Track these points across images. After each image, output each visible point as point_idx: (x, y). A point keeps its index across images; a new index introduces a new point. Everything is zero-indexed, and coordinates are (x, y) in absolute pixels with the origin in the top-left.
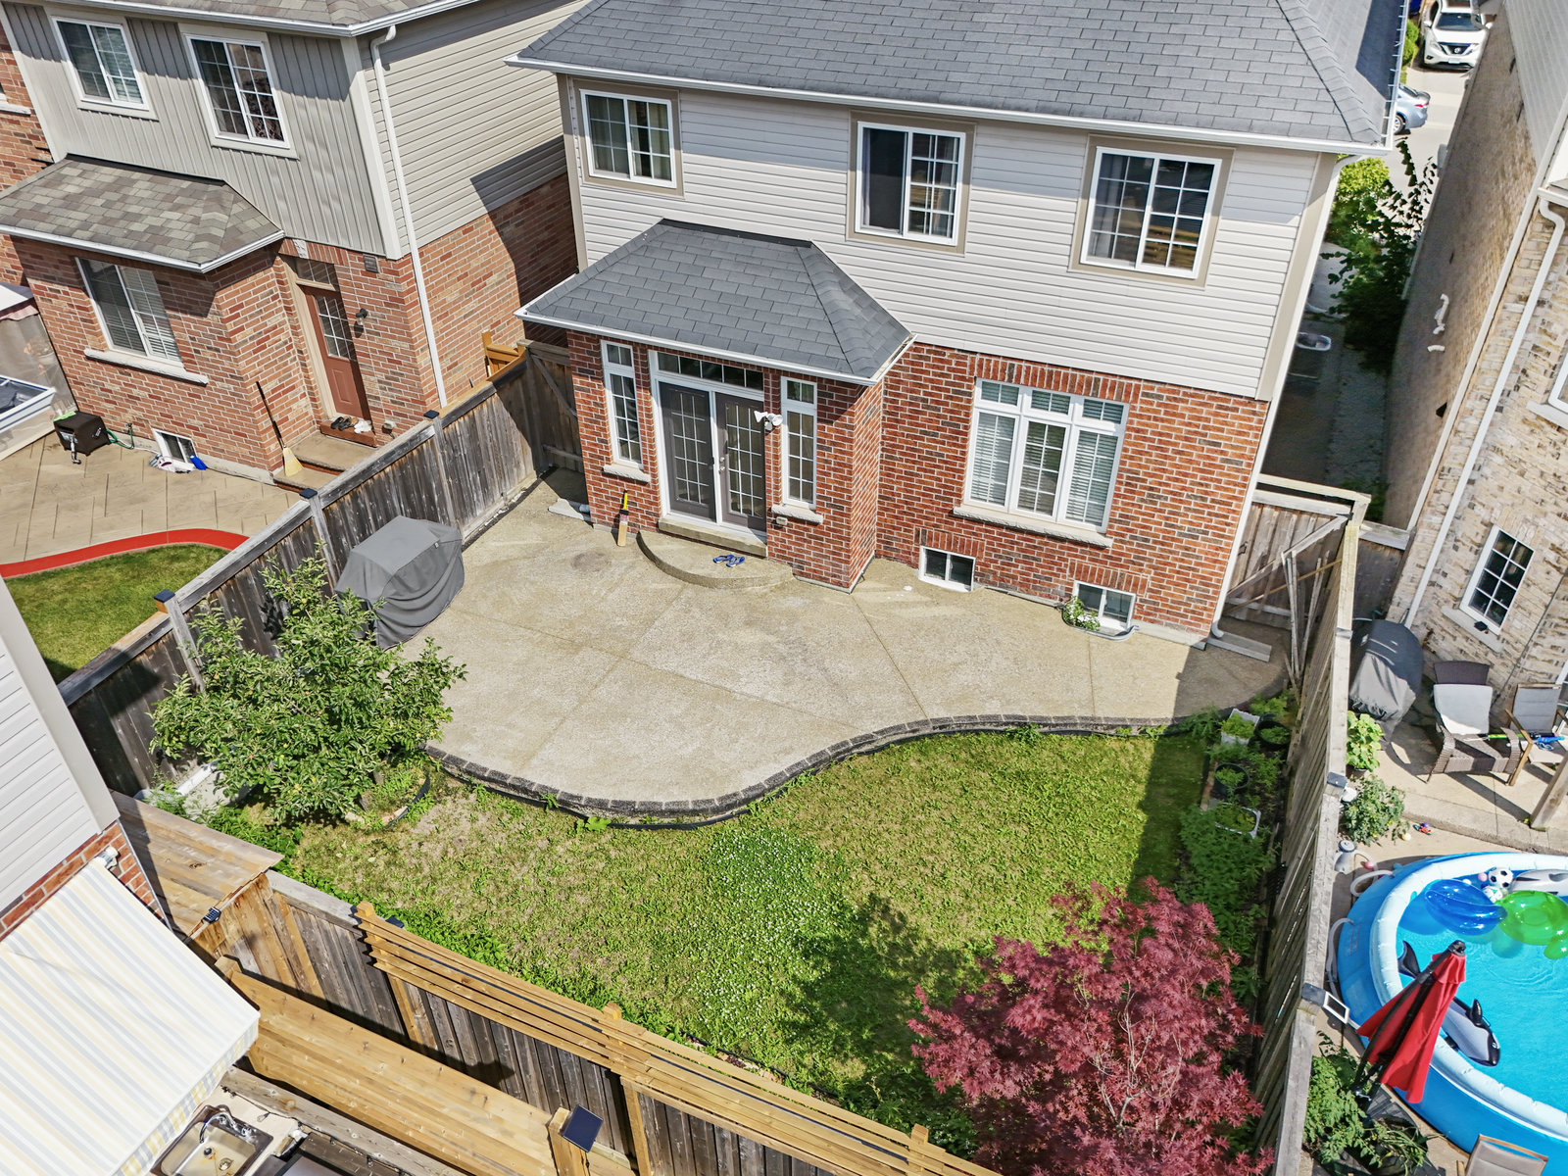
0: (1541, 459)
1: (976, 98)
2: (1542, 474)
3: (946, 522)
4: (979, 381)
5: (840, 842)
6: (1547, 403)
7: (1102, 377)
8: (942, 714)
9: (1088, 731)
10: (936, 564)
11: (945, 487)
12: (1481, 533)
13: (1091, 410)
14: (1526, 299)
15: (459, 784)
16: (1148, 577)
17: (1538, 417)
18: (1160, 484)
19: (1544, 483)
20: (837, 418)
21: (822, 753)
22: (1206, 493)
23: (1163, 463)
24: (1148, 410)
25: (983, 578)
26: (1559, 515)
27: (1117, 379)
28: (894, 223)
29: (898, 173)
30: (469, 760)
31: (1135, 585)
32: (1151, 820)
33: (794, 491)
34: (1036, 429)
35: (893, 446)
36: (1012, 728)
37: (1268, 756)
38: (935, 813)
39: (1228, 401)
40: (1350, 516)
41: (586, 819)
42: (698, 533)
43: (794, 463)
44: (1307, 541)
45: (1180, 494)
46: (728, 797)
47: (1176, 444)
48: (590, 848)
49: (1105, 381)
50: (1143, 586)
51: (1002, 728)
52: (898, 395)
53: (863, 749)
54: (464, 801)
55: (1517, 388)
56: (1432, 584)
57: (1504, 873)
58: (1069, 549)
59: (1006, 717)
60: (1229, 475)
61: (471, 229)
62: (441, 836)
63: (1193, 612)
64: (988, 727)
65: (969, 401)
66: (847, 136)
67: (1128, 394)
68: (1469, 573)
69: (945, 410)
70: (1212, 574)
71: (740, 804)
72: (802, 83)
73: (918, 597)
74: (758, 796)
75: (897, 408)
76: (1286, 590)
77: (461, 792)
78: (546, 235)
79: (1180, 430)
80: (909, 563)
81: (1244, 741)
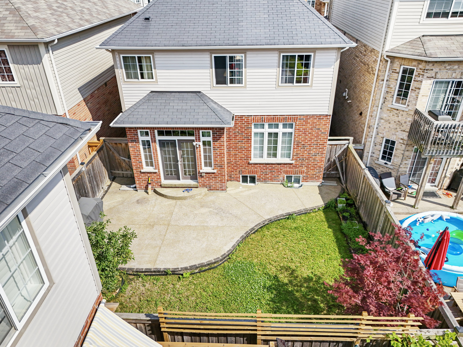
0: (394, 118)
1: (248, 44)
2: (395, 122)
3: (247, 166)
4: (253, 124)
5: (259, 259)
6: (392, 105)
7: (287, 116)
8: (269, 217)
9: (306, 213)
10: (245, 179)
11: (246, 156)
12: (382, 140)
13: (285, 126)
14: (384, 80)
15: (133, 277)
16: (305, 169)
17: (391, 108)
18: (305, 143)
19: (396, 124)
20: (219, 140)
21: (243, 236)
22: (318, 143)
23: (306, 137)
24: (300, 123)
25: (259, 180)
26: (401, 131)
27: (292, 116)
28: (225, 83)
29: (225, 67)
30: (135, 268)
31: (302, 172)
32: (333, 230)
33: (206, 165)
34: (270, 134)
35: (230, 147)
36: (287, 216)
37: (351, 208)
38: (280, 244)
39: (321, 117)
40: (349, 143)
41: (182, 275)
42: (175, 185)
43: (205, 157)
44: (339, 152)
45: (311, 145)
46: (223, 255)
47: (309, 131)
48: (187, 283)
49: (288, 117)
50: (304, 172)
51: (285, 217)
52: (230, 132)
53: (252, 232)
54: (138, 281)
55: (384, 102)
56: (371, 156)
57: (421, 218)
58: (283, 166)
59: (286, 214)
60: (323, 137)
61: (79, 105)
62: (136, 294)
63: (317, 176)
64: (281, 218)
65: (251, 130)
66: (209, 59)
67: (295, 119)
68: (380, 151)
69: (245, 134)
70: (321, 164)
71: (227, 256)
72: (196, 45)
73: (245, 189)
74: (231, 253)
75: (230, 136)
76: (337, 166)
77: (135, 279)
78: (98, 106)
79: (309, 127)
80: (237, 181)
81: (345, 205)
